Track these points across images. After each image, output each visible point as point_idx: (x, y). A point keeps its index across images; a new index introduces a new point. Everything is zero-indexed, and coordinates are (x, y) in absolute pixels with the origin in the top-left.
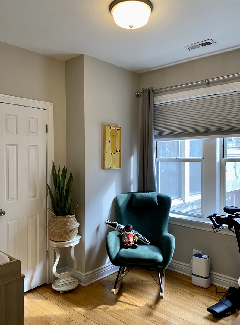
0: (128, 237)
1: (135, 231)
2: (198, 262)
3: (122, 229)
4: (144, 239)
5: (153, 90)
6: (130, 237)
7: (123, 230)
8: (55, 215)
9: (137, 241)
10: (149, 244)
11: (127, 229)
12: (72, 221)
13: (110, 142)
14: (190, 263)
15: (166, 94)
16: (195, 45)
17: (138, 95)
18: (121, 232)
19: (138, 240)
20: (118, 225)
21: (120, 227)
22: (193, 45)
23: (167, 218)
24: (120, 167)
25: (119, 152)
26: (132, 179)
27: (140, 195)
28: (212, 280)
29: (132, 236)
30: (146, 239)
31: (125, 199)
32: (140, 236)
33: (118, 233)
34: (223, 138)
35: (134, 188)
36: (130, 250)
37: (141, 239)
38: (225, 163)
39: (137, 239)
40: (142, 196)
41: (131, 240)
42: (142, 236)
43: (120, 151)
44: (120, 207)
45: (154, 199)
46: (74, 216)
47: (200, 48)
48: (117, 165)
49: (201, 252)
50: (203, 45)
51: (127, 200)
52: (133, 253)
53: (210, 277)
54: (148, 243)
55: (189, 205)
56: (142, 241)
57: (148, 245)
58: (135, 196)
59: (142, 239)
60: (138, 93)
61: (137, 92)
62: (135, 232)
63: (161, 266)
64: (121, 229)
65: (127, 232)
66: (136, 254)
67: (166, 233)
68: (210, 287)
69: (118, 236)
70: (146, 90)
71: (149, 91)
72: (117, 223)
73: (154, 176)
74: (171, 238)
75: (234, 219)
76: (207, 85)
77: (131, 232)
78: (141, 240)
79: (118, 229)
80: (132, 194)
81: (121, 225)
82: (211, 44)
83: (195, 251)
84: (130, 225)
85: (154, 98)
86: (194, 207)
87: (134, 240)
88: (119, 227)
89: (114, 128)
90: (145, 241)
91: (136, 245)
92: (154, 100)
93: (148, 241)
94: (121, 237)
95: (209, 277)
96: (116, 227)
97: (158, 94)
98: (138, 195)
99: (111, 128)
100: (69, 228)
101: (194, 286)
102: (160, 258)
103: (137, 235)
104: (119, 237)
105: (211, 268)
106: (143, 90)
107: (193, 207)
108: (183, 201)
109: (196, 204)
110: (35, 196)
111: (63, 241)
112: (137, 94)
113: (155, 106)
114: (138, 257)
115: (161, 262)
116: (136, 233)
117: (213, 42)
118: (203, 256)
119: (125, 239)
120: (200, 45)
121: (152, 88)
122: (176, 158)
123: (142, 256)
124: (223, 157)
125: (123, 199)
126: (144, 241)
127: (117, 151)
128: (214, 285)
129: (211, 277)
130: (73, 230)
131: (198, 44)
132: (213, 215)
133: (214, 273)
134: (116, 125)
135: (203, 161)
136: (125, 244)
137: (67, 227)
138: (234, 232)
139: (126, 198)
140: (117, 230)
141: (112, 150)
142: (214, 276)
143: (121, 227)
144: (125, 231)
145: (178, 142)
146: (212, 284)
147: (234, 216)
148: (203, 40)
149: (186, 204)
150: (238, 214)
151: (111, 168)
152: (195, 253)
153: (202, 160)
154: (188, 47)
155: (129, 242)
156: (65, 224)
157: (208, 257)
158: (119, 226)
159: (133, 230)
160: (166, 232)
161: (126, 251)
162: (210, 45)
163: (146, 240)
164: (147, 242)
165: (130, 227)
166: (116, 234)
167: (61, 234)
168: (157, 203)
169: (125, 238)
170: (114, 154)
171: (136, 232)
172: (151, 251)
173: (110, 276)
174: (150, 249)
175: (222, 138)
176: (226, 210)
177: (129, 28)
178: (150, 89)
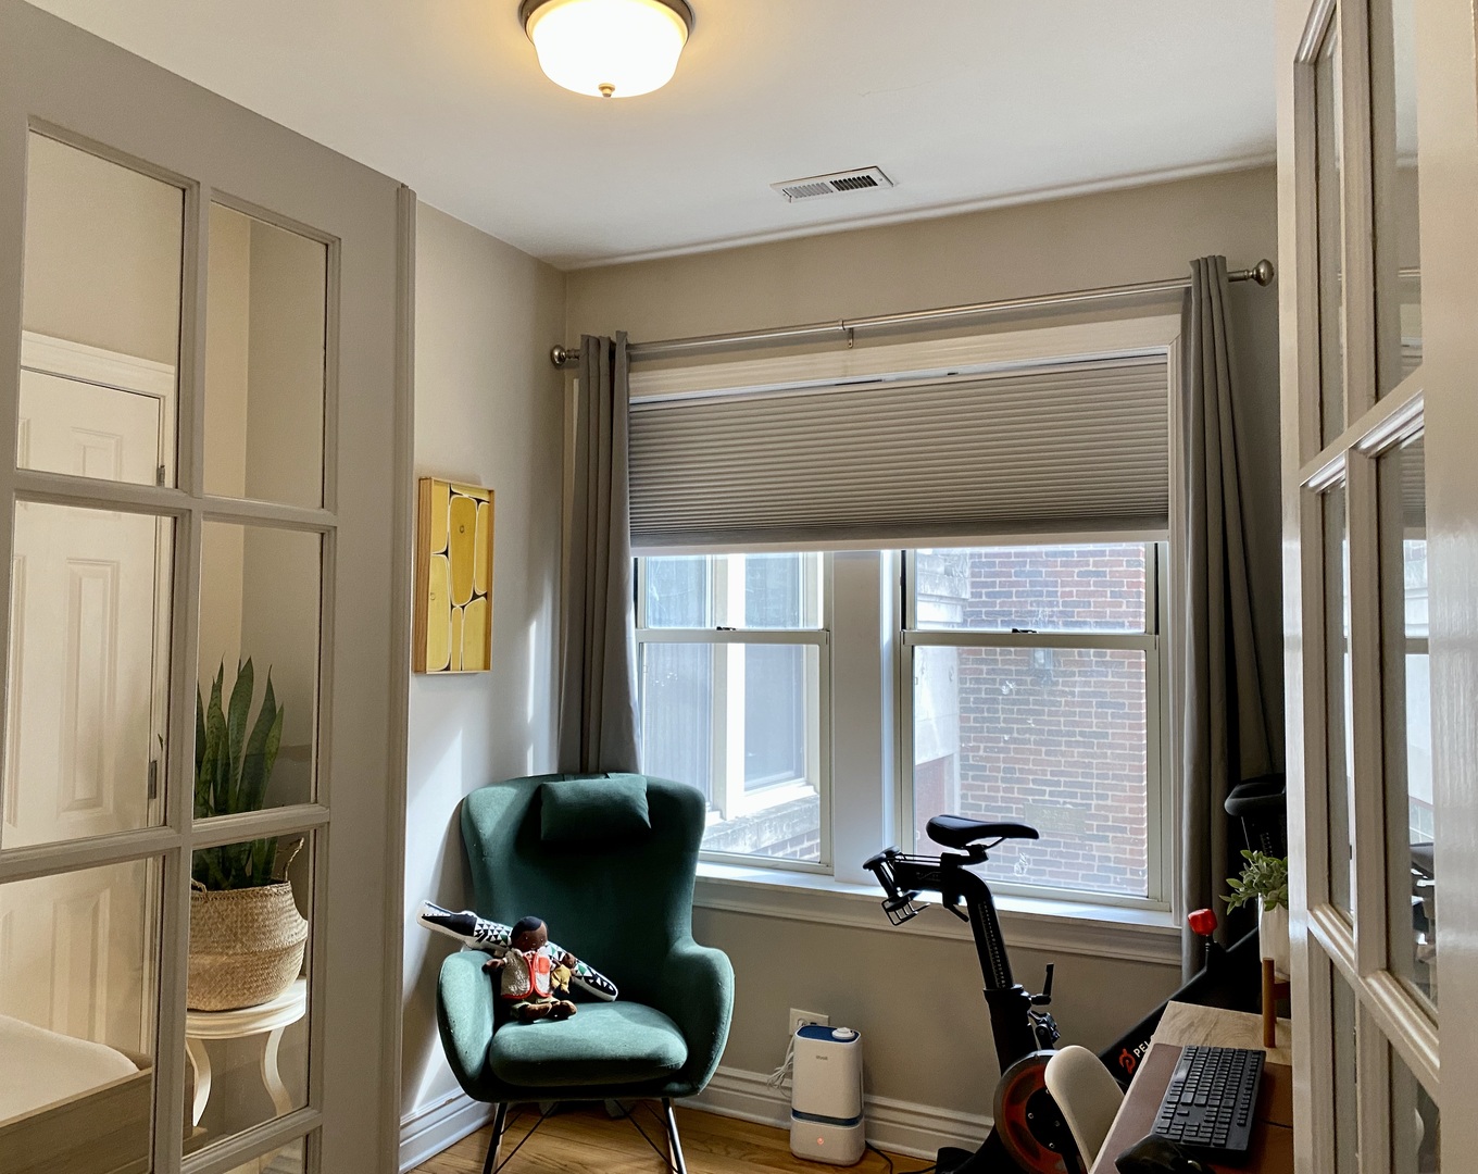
0: (529, 973)
1: (555, 946)
2: (818, 1057)
3: (497, 942)
4: (595, 977)
5: (629, 346)
6: (538, 975)
7: (503, 943)
8: (200, 890)
9: (565, 988)
10: (614, 997)
11: (524, 938)
12: (281, 909)
13: (446, 553)
14: (782, 1068)
15: (680, 367)
16: (815, 181)
17: (560, 357)
18: (496, 953)
19: (571, 984)
20: (482, 925)
21: (490, 933)
22: (806, 183)
23: (690, 882)
24: (487, 666)
25: (483, 598)
26: (529, 720)
27: (573, 789)
28: (868, 1132)
29: (543, 968)
30: (602, 979)
31: (509, 808)
32: (577, 968)
33: (483, 959)
34: (903, 552)
35: (538, 760)
36: (541, 1028)
37: (580, 978)
38: (913, 647)
39: (567, 980)
40: (583, 792)
41: (542, 984)
42: (584, 965)
43: (486, 595)
44: (483, 842)
45: (633, 801)
46: (288, 887)
47: (830, 194)
48: (474, 659)
49: (821, 1019)
50: (842, 185)
51: (517, 812)
52: (562, 1039)
53: (863, 1120)
54: (613, 993)
55: (743, 829)
56: (587, 986)
57: (611, 1001)
58: (551, 793)
59: (587, 979)
60: (562, 350)
61: (557, 347)
62: (553, 951)
63: (680, 1082)
64: (493, 939)
65: (523, 951)
66: (574, 1040)
67: (688, 946)
68: (862, 1158)
69: (485, 969)
70: (598, 342)
71: (612, 346)
72: (475, 916)
73: (632, 705)
74: (716, 962)
75: (964, 867)
76: (845, 342)
77: (542, 948)
78: (582, 983)
79: (480, 941)
80: (537, 784)
81: (493, 924)
82: (874, 187)
83: (800, 1016)
84: (535, 920)
85: (630, 379)
86: (763, 840)
87: (556, 983)
88: (486, 931)
89: (466, 496)
90: (601, 988)
91: (568, 1006)
92: (631, 386)
93: (613, 986)
94: (495, 975)
95: (860, 1119)
96: (472, 934)
97: (645, 363)
98: (565, 788)
99: (452, 493)
100: (269, 945)
101: (800, 1165)
102: (675, 1048)
103: (566, 962)
104: (488, 977)
105: (867, 1080)
106: (587, 340)
107: (759, 838)
108: (718, 813)
109: (770, 827)
110: (94, 802)
111: (235, 1005)
112: (556, 353)
113: (633, 409)
114: (589, 1053)
115: (682, 1064)
116: (560, 954)
117: (882, 177)
118: (835, 1033)
119: (513, 980)
120: (835, 183)
121: (622, 335)
122: (719, 628)
123: (603, 1049)
124: (904, 627)
125: (496, 807)
126: (595, 985)
127: (475, 596)
128: (877, 1151)
129: (866, 1117)
130: (288, 951)
131: (827, 181)
132: (884, 856)
133: (878, 1100)
134: (472, 482)
135: (828, 641)
136: (518, 1006)
137: (260, 940)
138: (965, 919)
139: (512, 803)
140: (479, 945)
141: (455, 590)
142: (879, 1113)
143: (496, 933)
144: (514, 945)
145: (702, 564)
146: (869, 1147)
147: (965, 853)
148: (848, 166)
149: (731, 826)
150: (979, 845)
151: (448, 669)
152: (801, 1023)
153: (823, 638)
154: (788, 186)
155: (534, 996)
156: (249, 928)
157: (857, 1035)
158: (485, 927)
159: (547, 943)
160: (688, 941)
161: (525, 1033)
162: (869, 188)
163: (602, 981)
164: (606, 990)
165: (534, 927)
166: (475, 964)
167: (230, 971)
168: (646, 817)
169: (514, 977)
170: (463, 607)
171: (560, 949)
172: (636, 1022)
173: (436, 1159)
174: (630, 1016)
175: (899, 552)
176: (937, 832)
177: (600, 94)
178: (614, 339)
